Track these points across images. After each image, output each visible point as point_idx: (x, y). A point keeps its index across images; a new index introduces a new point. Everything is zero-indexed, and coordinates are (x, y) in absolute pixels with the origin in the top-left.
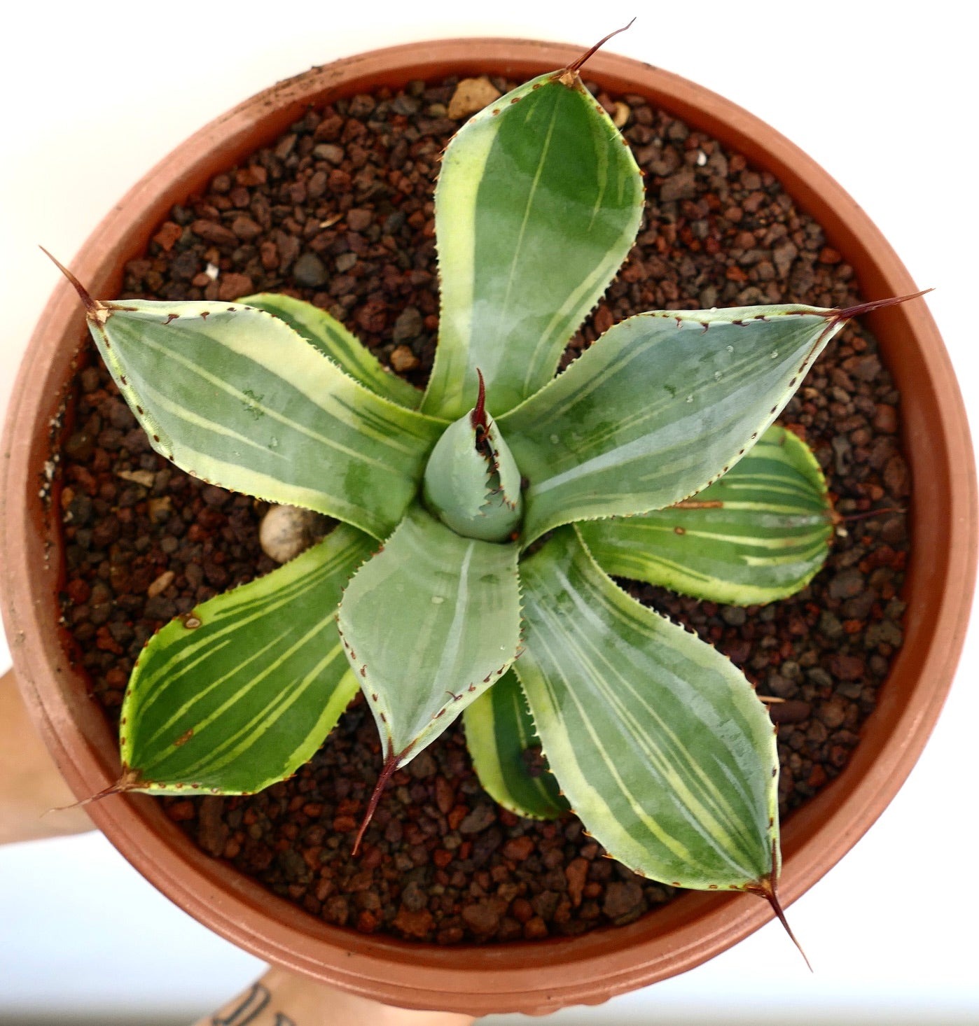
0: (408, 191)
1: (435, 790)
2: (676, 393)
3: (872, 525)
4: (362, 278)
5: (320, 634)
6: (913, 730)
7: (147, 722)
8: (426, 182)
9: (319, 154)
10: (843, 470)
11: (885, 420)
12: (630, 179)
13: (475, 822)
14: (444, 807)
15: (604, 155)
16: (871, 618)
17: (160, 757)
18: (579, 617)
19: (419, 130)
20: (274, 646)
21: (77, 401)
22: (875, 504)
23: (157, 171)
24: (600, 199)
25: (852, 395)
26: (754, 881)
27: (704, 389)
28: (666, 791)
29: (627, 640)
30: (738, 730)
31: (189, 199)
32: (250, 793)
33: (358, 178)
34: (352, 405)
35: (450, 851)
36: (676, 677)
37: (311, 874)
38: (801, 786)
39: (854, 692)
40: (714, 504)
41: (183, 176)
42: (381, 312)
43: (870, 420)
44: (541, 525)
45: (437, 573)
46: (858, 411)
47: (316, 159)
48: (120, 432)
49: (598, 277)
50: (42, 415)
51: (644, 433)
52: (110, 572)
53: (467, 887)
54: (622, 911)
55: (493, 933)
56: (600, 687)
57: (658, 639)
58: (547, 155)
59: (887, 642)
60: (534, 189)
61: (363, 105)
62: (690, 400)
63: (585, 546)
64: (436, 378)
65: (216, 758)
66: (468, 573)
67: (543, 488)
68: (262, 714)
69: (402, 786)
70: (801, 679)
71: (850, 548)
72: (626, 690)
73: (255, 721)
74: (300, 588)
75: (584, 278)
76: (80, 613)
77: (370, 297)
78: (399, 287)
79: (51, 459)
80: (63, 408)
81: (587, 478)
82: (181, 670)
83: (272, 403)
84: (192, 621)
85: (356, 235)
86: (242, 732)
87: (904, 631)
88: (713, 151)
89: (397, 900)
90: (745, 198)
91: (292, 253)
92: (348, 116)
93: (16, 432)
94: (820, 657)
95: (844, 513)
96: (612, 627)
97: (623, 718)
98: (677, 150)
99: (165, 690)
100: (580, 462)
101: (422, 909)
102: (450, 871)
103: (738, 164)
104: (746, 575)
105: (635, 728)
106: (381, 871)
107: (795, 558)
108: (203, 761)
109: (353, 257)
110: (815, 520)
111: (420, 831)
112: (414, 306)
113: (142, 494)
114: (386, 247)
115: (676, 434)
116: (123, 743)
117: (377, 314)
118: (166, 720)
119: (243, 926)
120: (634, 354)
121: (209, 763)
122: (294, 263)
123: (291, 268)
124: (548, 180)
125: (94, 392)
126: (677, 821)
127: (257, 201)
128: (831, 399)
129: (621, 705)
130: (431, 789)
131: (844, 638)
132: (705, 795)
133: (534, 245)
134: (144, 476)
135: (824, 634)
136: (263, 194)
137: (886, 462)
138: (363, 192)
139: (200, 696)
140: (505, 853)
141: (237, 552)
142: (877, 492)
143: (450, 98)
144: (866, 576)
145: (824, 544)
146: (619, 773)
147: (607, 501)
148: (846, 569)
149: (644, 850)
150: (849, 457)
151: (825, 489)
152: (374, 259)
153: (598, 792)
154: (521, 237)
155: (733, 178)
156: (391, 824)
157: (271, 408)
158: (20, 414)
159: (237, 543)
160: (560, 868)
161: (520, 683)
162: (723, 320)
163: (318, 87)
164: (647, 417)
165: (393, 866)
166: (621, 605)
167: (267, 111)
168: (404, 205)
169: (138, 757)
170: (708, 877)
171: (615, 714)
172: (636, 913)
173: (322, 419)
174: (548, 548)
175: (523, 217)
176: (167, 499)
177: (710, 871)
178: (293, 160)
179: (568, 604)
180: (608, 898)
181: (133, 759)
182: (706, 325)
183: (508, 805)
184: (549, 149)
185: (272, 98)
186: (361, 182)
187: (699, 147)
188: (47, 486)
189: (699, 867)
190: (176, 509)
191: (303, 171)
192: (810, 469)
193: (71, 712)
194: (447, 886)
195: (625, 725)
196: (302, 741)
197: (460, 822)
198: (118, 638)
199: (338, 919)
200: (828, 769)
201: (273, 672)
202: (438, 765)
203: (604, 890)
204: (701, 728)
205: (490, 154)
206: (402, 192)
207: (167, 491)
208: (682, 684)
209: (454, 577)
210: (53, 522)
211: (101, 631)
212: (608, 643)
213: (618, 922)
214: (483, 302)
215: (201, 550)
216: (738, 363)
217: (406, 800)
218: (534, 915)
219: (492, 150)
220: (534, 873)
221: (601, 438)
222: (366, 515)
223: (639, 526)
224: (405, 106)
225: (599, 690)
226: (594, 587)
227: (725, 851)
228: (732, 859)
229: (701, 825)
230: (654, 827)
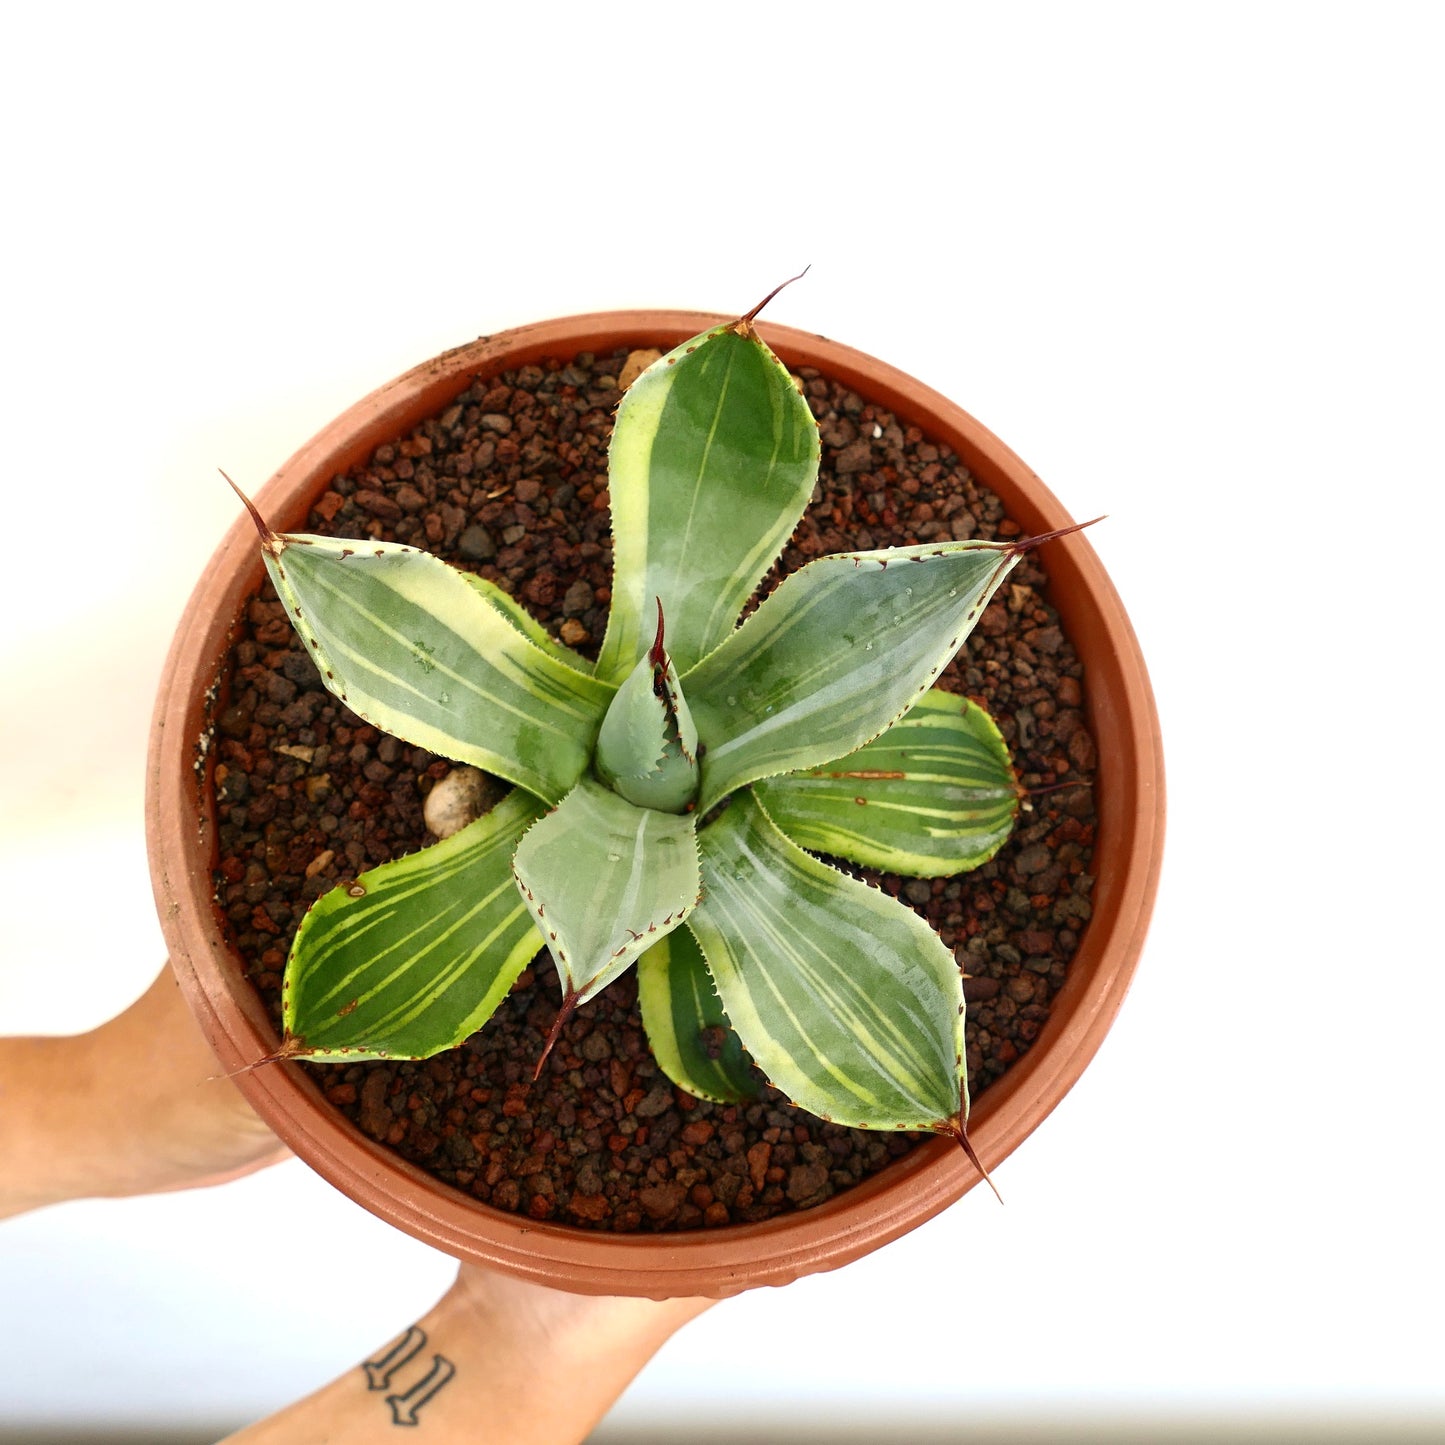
0: (577, 463)
1: (610, 1072)
2: (855, 642)
3: (1058, 798)
4: (531, 551)
5: (489, 906)
6: (1104, 994)
7: (310, 990)
8: (596, 454)
9: (488, 424)
10: (1027, 744)
11: (1068, 693)
12: (806, 431)
13: (652, 1104)
14: (619, 1090)
15: (779, 406)
16: (1058, 894)
17: (324, 1025)
18: (759, 882)
19: (588, 402)
20: (441, 918)
21: (232, 676)
22: (1060, 777)
23: (320, 439)
24: (776, 453)
25: (1035, 667)
26: (942, 1119)
27: (884, 634)
28: (851, 1041)
29: (808, 899)
30: (923, 974)
31: (351, 469)
32: (419, 1058)
33: (527, 448)
34: (524, 664)
35: (626, 1136)
36: (859, 930)
37: (480, 1158)
38: (991, 1063)
39: (1043, 966)
40: (895, 774)
41: (347, 443)
42: (551, 584)
43: (1053, 693)
44: (718, 789)
45: (612, 835)
46: (1041, 684)
47: (483, 429)
48: (278, 707)
49: (774, 537)
50: (199, 685)
51: (823, 686)
52: (266, 852)
53: (644, 1173)
54: (807, 1192)
55: (672, 1218)
56: (782, 947)
57: (840, 894)
58: (722, 409)
59: (1076, 916)
60: (709, 445)
61: (532, 375)
62: (870, 647)
63: (764, 810)
64: (608, 644)
65: (382, 1027)
66: (644, 836)
67: (719, 753)
68: (429, 986)
69: (575, 1069)
70: (988, 956)
71: (1036, 823)
72: (807, 947)
73: (422, 992)
74: (468, 859)
75: (760, 537)
76: (235, 892)
77: (538, 570)
78: (569, 559)
79: (206, 732)
80: (218, 680)
81: (767, 737)
82: (344, 938)
83: (442, 657)
84: (357, 889)
85: (524, 506)
86: (408, 1003)
87: (1092, 905)
88: (889, 423)
89: (571, 1186)
90: (922, 469)
91: (458, 524)
92: (516, 387)
93: (171, 700)
94: (1007, 934)
95: (1029, 787)
96: (793, 887)
97: (806, 975)
98: (852, 422)
99: (328, 958)
100: (758, 722)
101: (596, 1194)
102: (626, 1156)
103: (914, 435)
104: (930, 846)
105: (818, 984)
106: (553, 1156)
107: (979, 830)
108: (369, 1030)
109: (521, 529)
110: (999, 793)
111: (595, 1114)
112: (583, 578)
113: (300, 771)
114: (555, 520)
115: (854, 683)
116: (286, 1008)
117: (546, 586)
118: (330, 990)
119: (411, 1204)
120: (813, 603)
121: (375, 1032)
122: (459, 535)
123: (456, 540)
124: (724, 436)
125: (250, 666)
126: (864, 1069)
127: (422, 472)
128: (1014, 672)
129: (803, 962)
130: (605, 1072)
131: (1031, 914)
132: (891, 1043)
133: (709, 503)
134: (302, 751)
135: (1011, 910)
136: (427, 464)
137: (1071, 735)
138: (532, 463)
139: (364, 967)
140: (683, 1137)
141: (401, 829)
142: (1062, 766)
143: (620, 371)
144: (1053, 851)
145: (1009, 816)
146: (802, 1025)
147: (786, 757)
148: (1031, 844)
149: (830, 1097)
150: (1033, 730)
151: (1009, 761)
152: (543, 532)
153: (782, 1045)
154: (695, 497)
155: (909, 450)
156: (564, 1108)
157: (442, 662)
158: (175, 682)
159: (401, 820)
160: (741, 1152)
161: (699, 945)
162: (901, 557)
163: (485, 356)
164: (827, 669)
165: (567, 1152)
166: (802, 865)
167: (433, 379)
168: (573, 478)
169: (301, 1024)
170: (895, 1118)
171: (797, 970)
172: (822, 1195)
173: (493, 678)
174: (726, 815)
175: (698, 475)
176: (327, 776)
177: (897, 1113)
178: (459, 430)
179: (748, 869)
180: (792, 1181)
181: (296, 1026)
182: (884, 563)
183: (686, 1086)
184: (724, 403)
185: (438, 366)
186: (530, 452)
187: (875, 420)
188: (201, 758)
189: (886, 1110)
190: (336, 787)
191: (470, 442)
192: (993, 740)
193: (228, 985)
194: (625, 1172)
195: (808, 982)
196: (471, 1010)
197: (636, 1105)
198: (276, 918)
199: (509, 1202)
200: (1018, 1043)
201: (439, 945)
202: (612, 1048)
203: (788, 1174)
204: (886, 977)
205: (665, 409)
206: (572, 464)
207: (328, 767)
208: (866, 936)
209: (630, 840)
210: (207, 798)
211: (257, 910)
212: (790, 904)
213: (803, 1204)
214: (657, 565)
215: (363, 827)
216: (917, 606)
217: (580, 1084)
218: (715, 1200)
219: (667, 405)
220: (715, 1159)
221: (780, 694)
222: (538, 778)
223: (819, 796)
224: (574, 377)
225: (780, 950)
226: (774, 850)
227: (913, 1095)
228: (920, 1102)
229: (888, 1072)
230: (839, 1076)
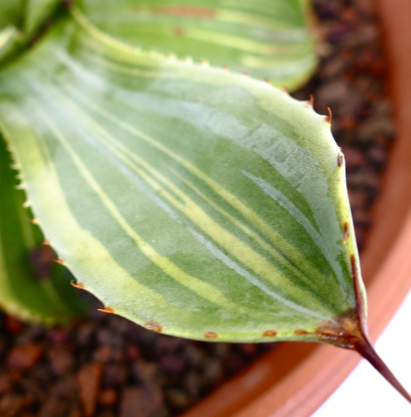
26: (329, 322)
28: (184, 226)
29: (127, 88)
36: (186, 104)
40: (207, 12)
56: (100, 138)
72: (127, 133)
126: (202, 259)
129: (123, 148)
132: (238, 224)
149: (158, 297)
153: (94, 235)
160: (71, 375)
170: (258, 321)
177: (259, 314)
180: (124, 404)
189: (242, 310)
203: (120, 396)
208: (194, 107)
212: (109, 97)
220: (42, 384)
225: (97, 141)
227: (277, 290)
228: (289, 297)
229: (237, 261)
230: (171, 269)
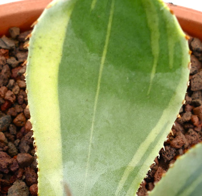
0: (12, 100)
12: (178, 44)
15: (155, 26)
19: (17, 59)
24: (155, 66)
49: (158, 132)
58: (110, 37)
60: (102, 66)
75: (147, 135)
78: (9, 165)
112: (21, 178)
133: (106, 113)
154: (95, 108)
168: (10, 111)
175: (96, 91)
184: (111, 31)
206: (8, 101)
214: (71, 163)
219: (67, 36)
